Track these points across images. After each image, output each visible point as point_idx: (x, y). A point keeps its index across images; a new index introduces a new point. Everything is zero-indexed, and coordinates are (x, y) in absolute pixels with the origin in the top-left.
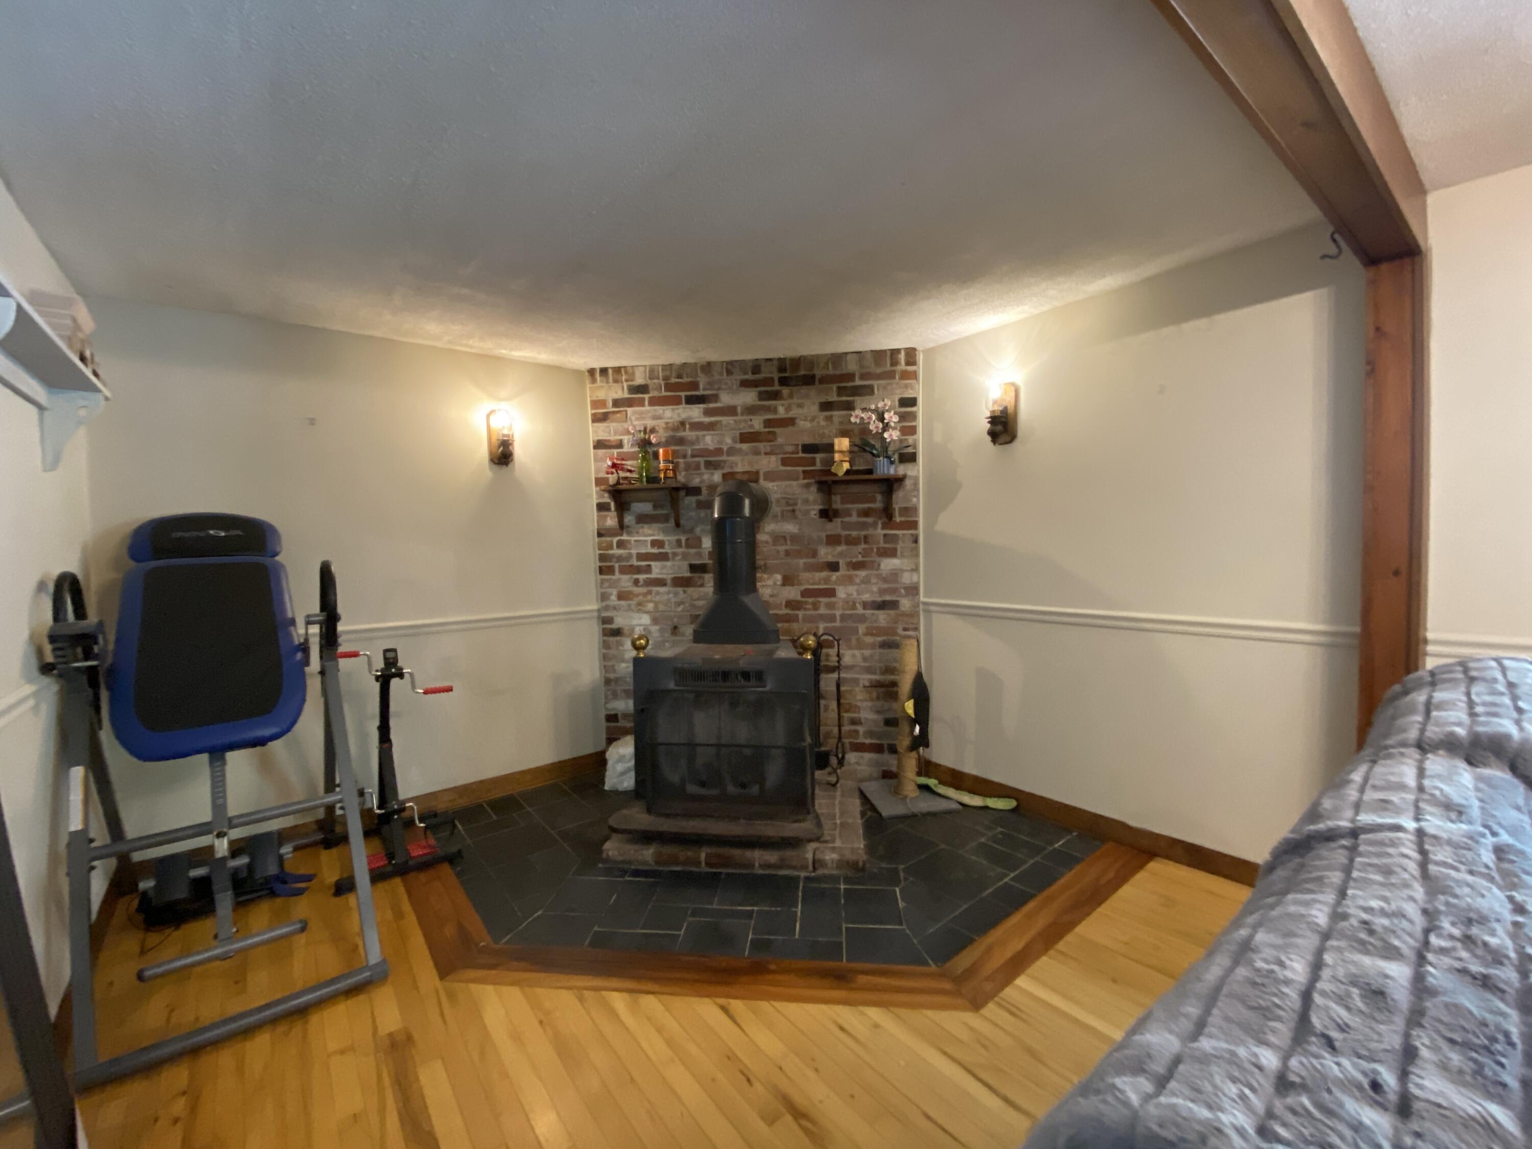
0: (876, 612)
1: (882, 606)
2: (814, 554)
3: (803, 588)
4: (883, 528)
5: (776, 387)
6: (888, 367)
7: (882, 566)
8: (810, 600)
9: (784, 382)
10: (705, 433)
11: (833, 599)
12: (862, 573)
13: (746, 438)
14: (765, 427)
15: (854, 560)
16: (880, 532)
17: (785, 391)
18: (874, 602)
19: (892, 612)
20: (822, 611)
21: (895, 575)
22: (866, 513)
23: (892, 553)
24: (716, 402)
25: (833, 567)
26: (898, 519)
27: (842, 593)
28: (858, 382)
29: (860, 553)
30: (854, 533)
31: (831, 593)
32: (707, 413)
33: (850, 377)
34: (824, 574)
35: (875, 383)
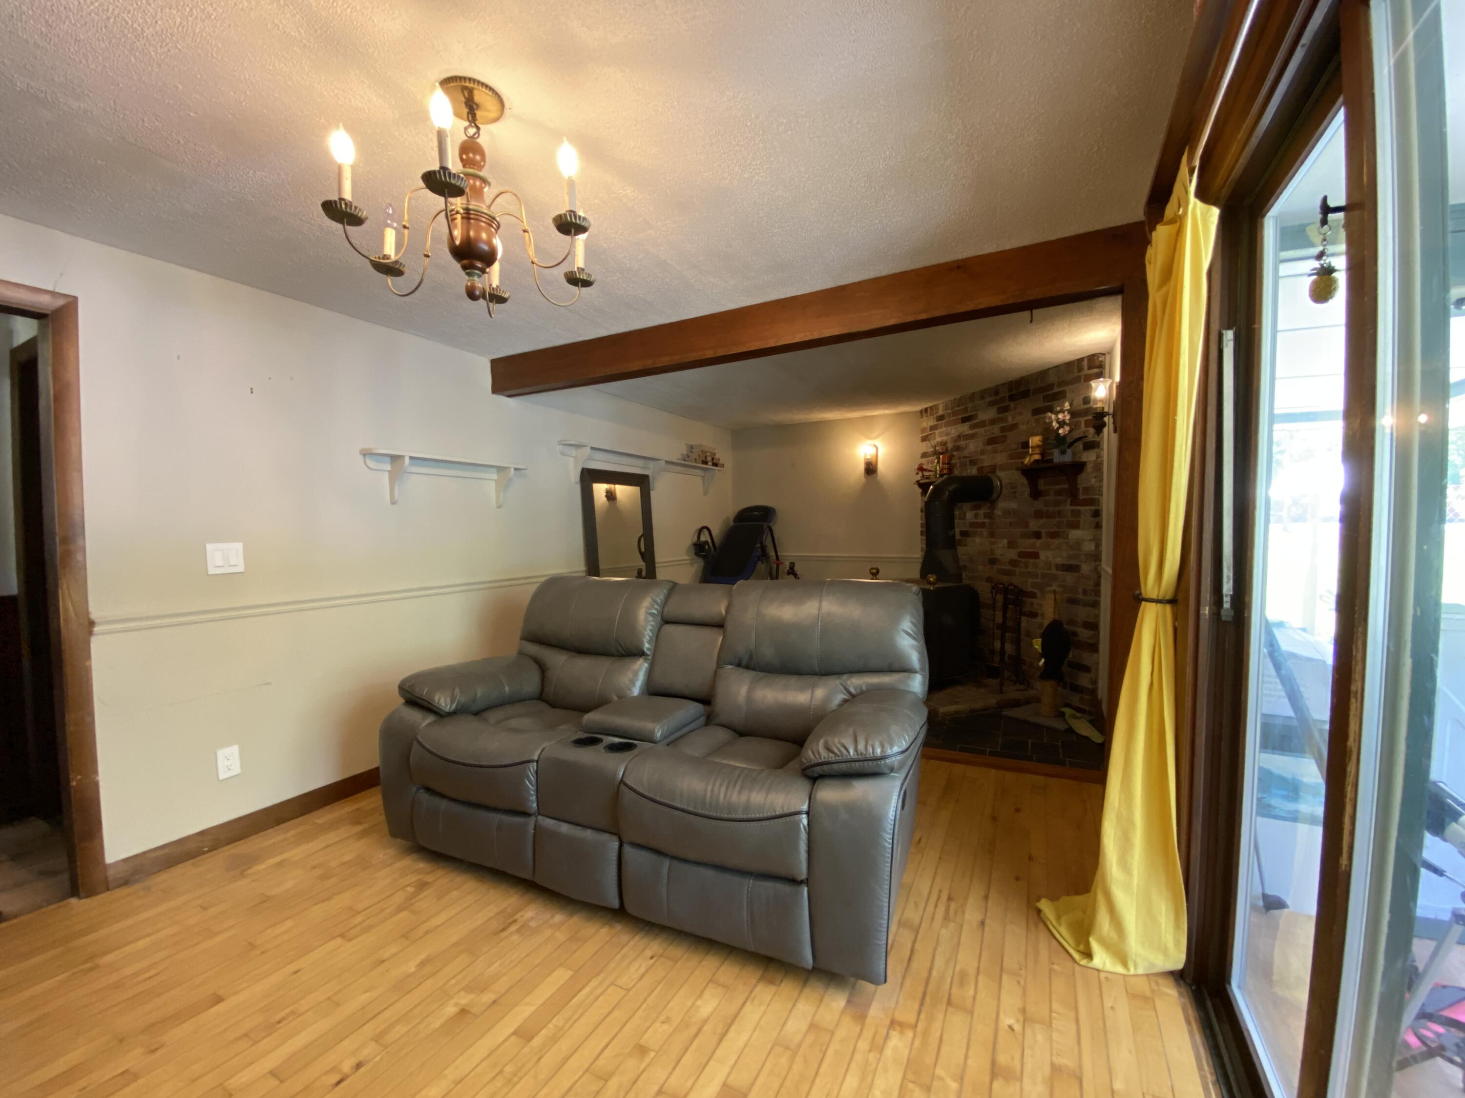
0: (1065, 573)
1: (1069, 568)
2: (1027, 526)
3: (1020, 550)
4: (1071, 505)
5: (1007, 403)
6: (1076, 374)
7: (1070, 537)
8: (1023, 560)
9: (1012, 398)
10: (970, 441)
11: (1037, 561)
12: (1056, 541)
13: (991, 441)
14: (1001, 432)
15: (1051, 530)
16: (1068, 507)
17: (1012, 405)
18: (1063, 565)
19: (1076, 574)
20: (1030, 569)
21: (1078, 545)
22: (1059, 493)
23: (1075, 526)
24: (976, 419)
25: (1038, 535)
26: (1081, 497)
27: (1043, 555)
28: (1056, 390)
29: (1055, 525)
30: (1051, 509)
31: (1035, 555)
32: (972, 427)
33: (1051, 386)
34: (1032, 541)
35: (1067, 388)
